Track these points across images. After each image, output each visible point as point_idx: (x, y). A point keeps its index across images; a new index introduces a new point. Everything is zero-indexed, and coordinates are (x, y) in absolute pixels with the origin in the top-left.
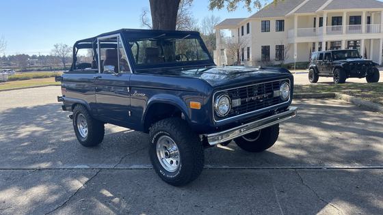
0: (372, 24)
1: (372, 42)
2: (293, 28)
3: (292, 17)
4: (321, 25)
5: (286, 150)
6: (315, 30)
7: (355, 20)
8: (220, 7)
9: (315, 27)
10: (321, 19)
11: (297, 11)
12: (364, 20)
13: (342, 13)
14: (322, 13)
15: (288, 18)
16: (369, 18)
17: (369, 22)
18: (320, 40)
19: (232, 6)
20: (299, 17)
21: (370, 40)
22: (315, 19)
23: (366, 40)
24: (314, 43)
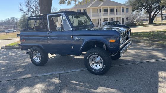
0: (118, 12)
1: (118, 18)
2: (90, 13)
3: (89, 9)
4: (100, 12)
5: (125, 58)
6: (98, 14)
7: (112, 10)
8: (64, 3)
9: (98, 12)
10: (100, 10)
11: (91, 6)
12: (115, 10)
13: (108, 7)
14: (100, 7)
15: (88, 9)
16: (116, 9)
17: (116, 11)
18: (100, 18)
19: (69, 3)
20: (92, 8)
21: (117, 18)
22: (98, 9)
23: (116, 18)
24: (98, 19)
